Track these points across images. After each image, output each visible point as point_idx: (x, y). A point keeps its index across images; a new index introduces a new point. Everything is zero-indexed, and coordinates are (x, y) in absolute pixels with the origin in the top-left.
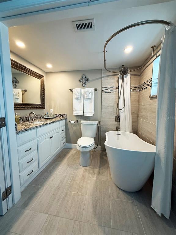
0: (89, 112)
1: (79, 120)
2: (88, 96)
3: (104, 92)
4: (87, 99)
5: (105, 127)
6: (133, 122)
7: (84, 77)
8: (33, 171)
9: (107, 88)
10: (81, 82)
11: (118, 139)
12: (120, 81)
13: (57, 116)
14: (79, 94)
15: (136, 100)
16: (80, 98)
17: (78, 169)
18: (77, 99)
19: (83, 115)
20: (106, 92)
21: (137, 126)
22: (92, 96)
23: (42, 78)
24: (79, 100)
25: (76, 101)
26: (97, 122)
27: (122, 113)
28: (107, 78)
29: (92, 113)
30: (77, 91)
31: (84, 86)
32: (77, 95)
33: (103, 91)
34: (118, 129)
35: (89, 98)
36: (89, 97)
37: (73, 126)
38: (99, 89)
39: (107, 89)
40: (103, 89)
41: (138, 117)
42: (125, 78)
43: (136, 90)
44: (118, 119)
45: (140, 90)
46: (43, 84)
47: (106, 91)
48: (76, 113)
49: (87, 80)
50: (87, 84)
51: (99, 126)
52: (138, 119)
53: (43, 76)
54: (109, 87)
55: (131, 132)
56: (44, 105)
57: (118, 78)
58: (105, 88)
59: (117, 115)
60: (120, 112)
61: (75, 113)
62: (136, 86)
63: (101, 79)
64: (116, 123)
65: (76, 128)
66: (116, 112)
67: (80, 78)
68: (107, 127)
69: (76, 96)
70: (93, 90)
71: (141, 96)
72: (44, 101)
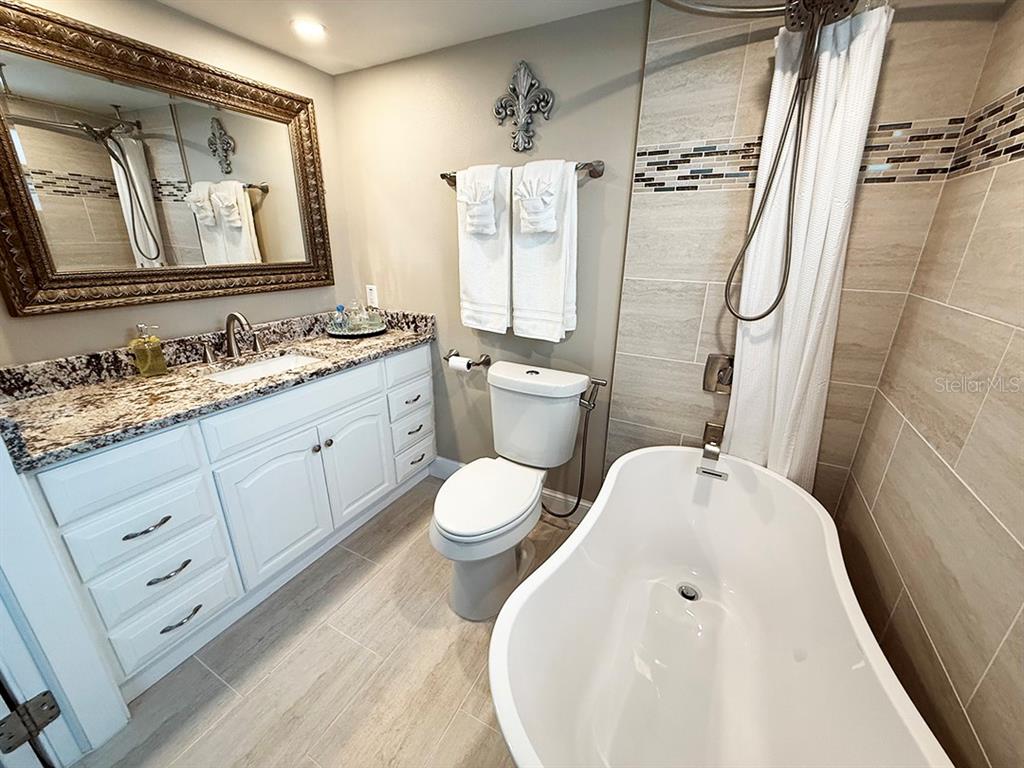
0: (545, 323)
1: (494, 352)
2: (533, 218)
3: (649, 182)
4: (524, 234)
5: (631, 413)
6: (831, 411)
7: (523, 89)
8: (196, 610)
9: (667, 158)
10: (509, 123)
11: (702, 498)
12: (784, 85)
13: (393, 323)
14: (485, 203)
15: (897, 246)
16: (492, 230)
17: (429, 622)
18: (480, 235)
19: (510, 330)
20: (660, 187)
21: (864, 444)
22: (560, 218)
23: (302, 116)
24: (491, 241)
25: (475, 243)
27: (755, 341)
28: (679, 74)
29: (559, 326)
30: (479, 180)
31: (526, 145)
32: (475, 210)
33: (640, 177)
34: (714, 434)
35: (545, 232)
36: (542, 227)
37: (465, 380)
38: (619, 165)
39: (673, 164)
40: (641, 165)
41: (886, 381)
42: (825, 58)
43: (925, 161)
44: (720, 372)
45: (961, 164)
46: (314, 150)
47: (659, 176)
48: (474, 319)
49: (542, 102)
50: (544, 130)
52: (878, 404)
53: (305, 103)
54: (689, 146)
55: (798, 482)
56: (328, 266)
57: (772, 61)
58: (656, 158)
59: (720, 345)
60: (746, 332)
61: (469, 317)
62: (940, 123)
63: (635, 88)
64: (708, 400)
65: (481, 392)
66: (712, 329)
67: (501, 90)
68: (642, 413)
69: (469, 220)
70: (573, 178)
71: (955, 214)
72: (325, 246)
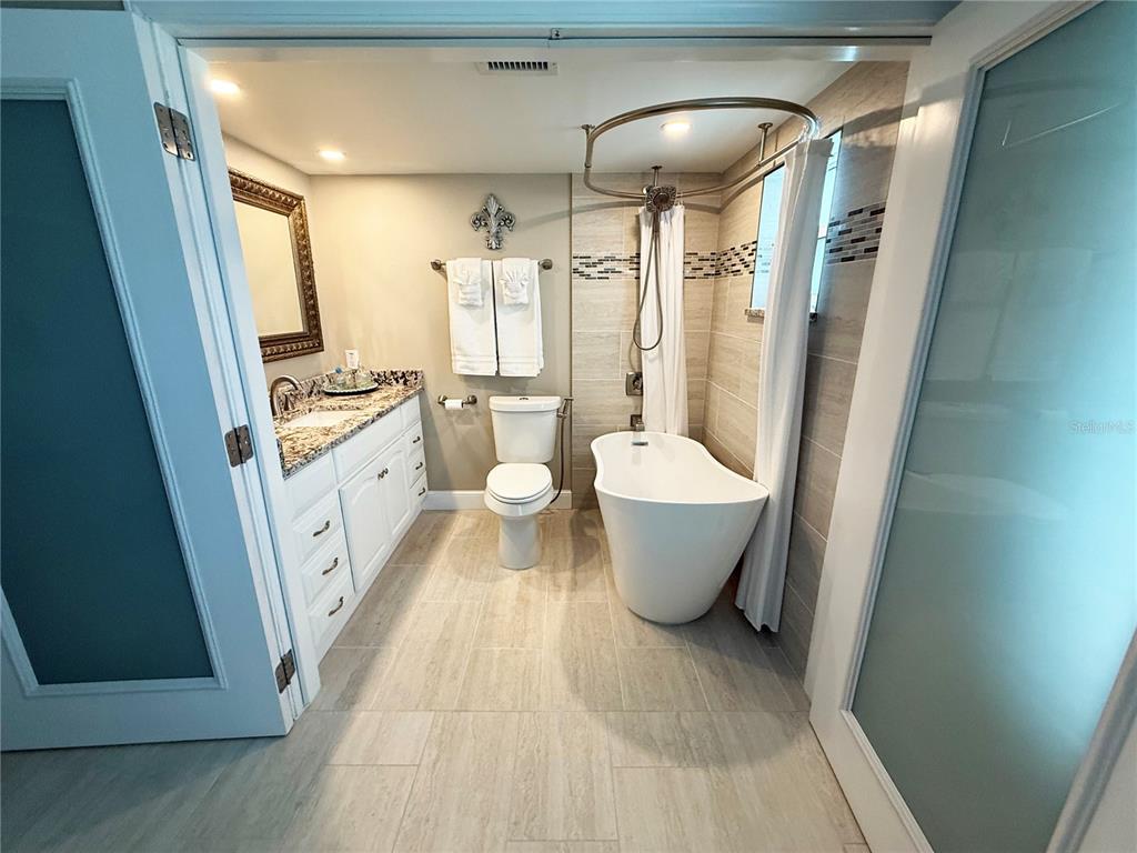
0: (523, 360)
1: (480, 394)
2: (515, 295)
3: (582, 274)
4: (510, 305)
5: (586, 418)
6: (690, 396)
7: (493, 210)
8: (341, 600)
9: (590, 261)
10: (483, 231)
11: (636, 460)
12: (646, 232)
13: (381, 380)
14: (476, 284)
15: (702, 309)
16: (480, 303)
17: (496, 579)
18: (470, 306)
19: (498, 372)
20: (588, 277)
21: (706, 408)
22: (531, 294)
23: (297, 210)
24: (478, 310)
25: (465, 311)
26: (554, 402)
27: (652, 361)
28: (592, 216)
29: (536, 366)
30: (468, 269)
31: (496, 245)
32: (468, 289)
33: (576, 271)
34: (636, 422)
35: (521, 304)
36: (520, 301)
37: (454, 419)
38: (561, 263)
39: (594, 265)
40: (576, 263)
41: (709, 375)
42: (662, 223)
43: (705, 270)
44: (635, 384)
45: (718, 273)
46: (305, 237)
47: (587, 271)
48: (467, 367)
49: (507, 220)
50: (510, 238)
51: (565, 415)
52: (707, 387)
53: (299, 199)
54: (602, 255)
55: (682, 435)
56: (319, 335)
57: (638, 217)
58: (584, 260)
59: (633, 369)
60: (646, 356)
61: (462, 367)
62: (707, 254)
63: (567, 219)
64: (630, 401)
65: (469, 427)
66: (627, 358)
67: (476, 208)
68: (595, 417)
69: (461, 295)
70: (536, 268)
71: (720, 295)
72: (316, 317)
